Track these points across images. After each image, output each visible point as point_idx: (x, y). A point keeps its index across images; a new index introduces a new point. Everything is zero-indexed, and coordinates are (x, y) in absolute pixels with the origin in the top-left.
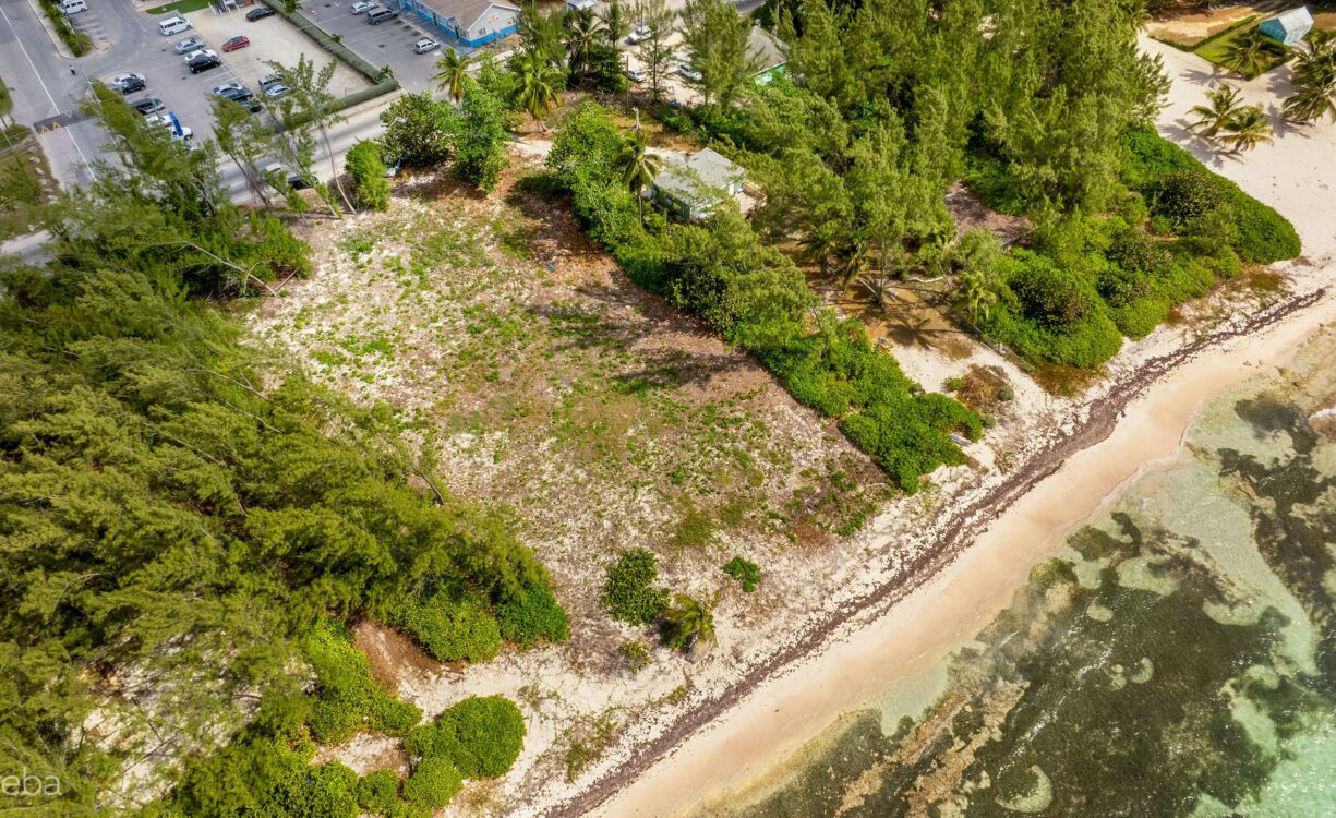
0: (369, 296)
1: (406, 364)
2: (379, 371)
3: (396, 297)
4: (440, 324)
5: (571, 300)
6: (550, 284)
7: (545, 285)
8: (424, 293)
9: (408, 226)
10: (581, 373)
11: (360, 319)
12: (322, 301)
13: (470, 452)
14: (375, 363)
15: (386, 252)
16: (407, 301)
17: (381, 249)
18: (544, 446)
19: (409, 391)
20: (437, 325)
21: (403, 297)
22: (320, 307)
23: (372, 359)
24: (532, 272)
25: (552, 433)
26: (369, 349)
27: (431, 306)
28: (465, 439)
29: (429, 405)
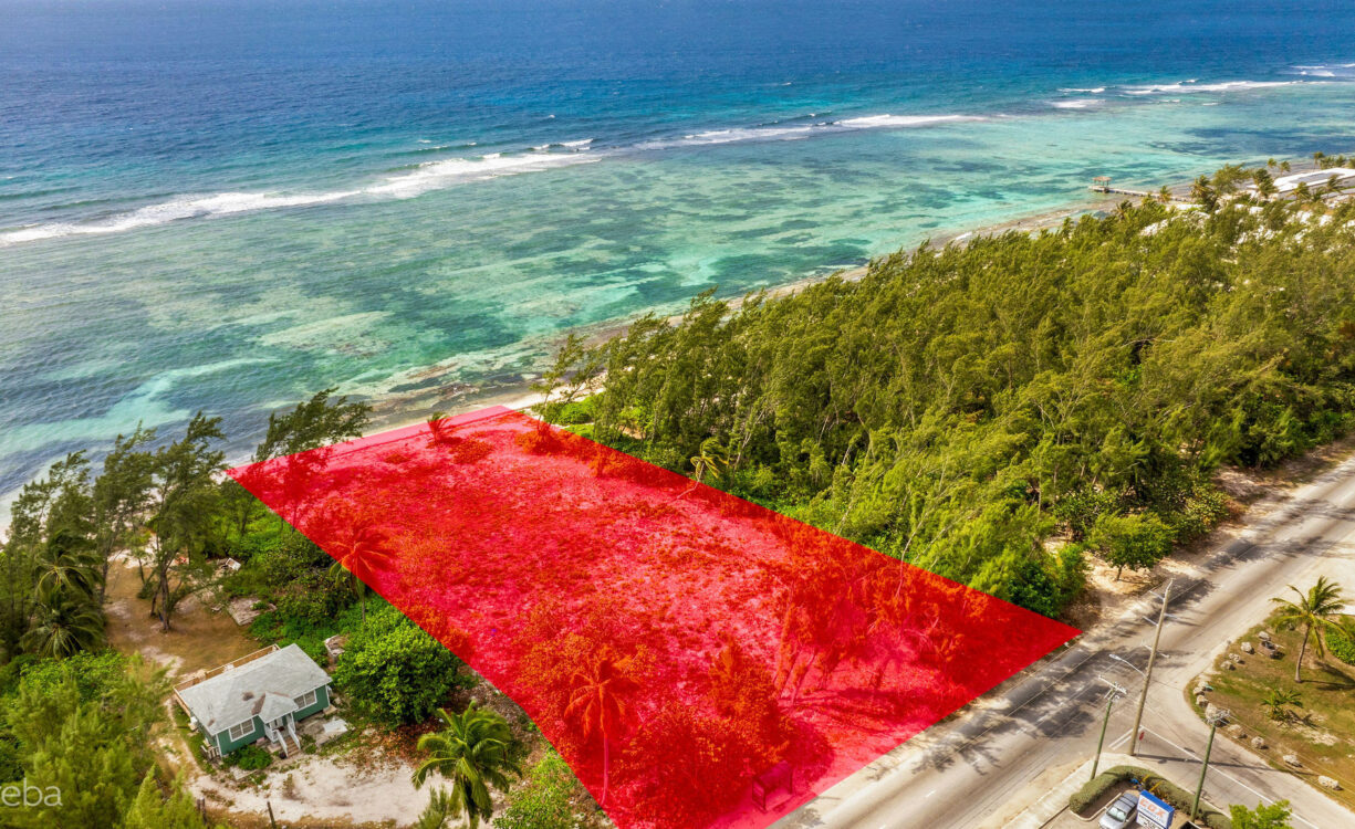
0: (705, 608)
1: (645, 548)
2: (669, 541)
3: (673, 608)
4: (619, 583)
5: (477, 600)
6: (496, 615)
7: (504, 615)
8: (643, 610)
9: (681, 685)
10: (482, 544)
11: (705, 586)
12: (755, 602)
13: (581, 499)
14: (674, 547)
15: (701, 654)
16: (662, 604)
17: (708, 658)
18: (520, 504)
19: (638, 529)
20: (623, 582)
21: (666, 607)
22: (754, 596)
23: (679, 549)
24: (516, 626)
25: (515, 511)
26: (684, 559)
27: (632, 599)
28: (585, 506)
29: (619, 522)
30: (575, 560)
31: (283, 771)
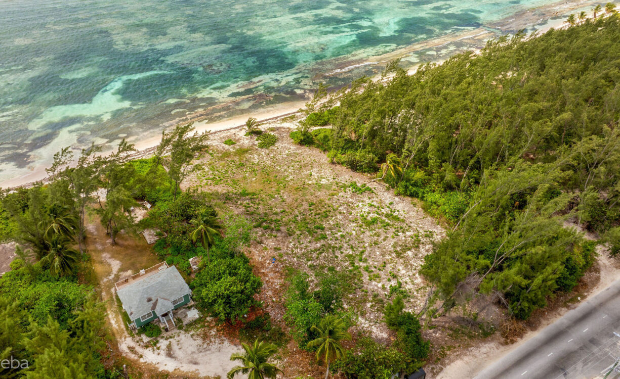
0: (383, 254)
1: (354, 212)
2: (366, 209)
3: (367, 253)
4: (339, 234)
5: (266, 238)
6: (276, 249)
7: (280, 249)
8: (351, 253)
9: (369, 305)
10: (270, 202)
11: (384, 240)
12: (410, 253)
13: (322, 177)
14: (369, 213)
15: (380, 285)
16: (361, 249)
17: (384, 288)
18: (291, 177)
19: (350, 200)
20: (341, 233)
21: (362, 252)
22: (410, 249)
23: (371, 215)
24: (286, 258)
25: (288, 182)
26: (374, 221)
27: (346, 245)
28: (324, 182)
29: (341, 194)
30: (317, 217)
31: (167, 339)
